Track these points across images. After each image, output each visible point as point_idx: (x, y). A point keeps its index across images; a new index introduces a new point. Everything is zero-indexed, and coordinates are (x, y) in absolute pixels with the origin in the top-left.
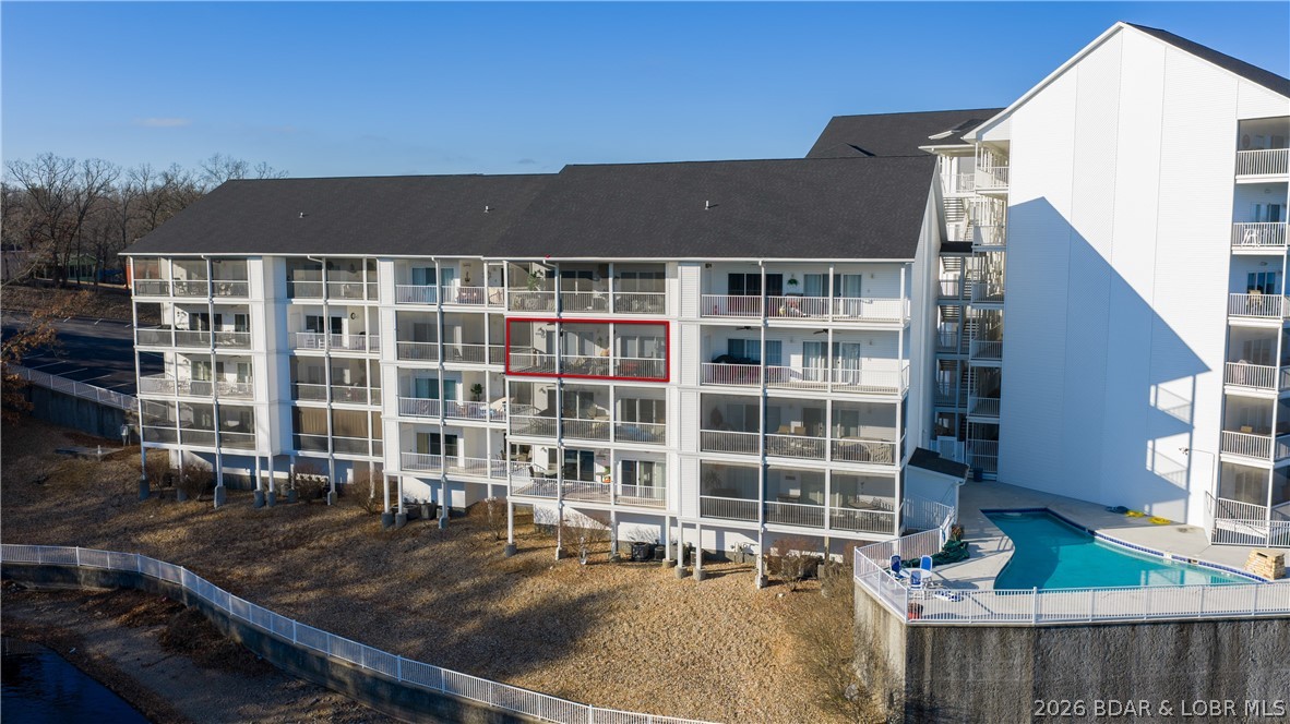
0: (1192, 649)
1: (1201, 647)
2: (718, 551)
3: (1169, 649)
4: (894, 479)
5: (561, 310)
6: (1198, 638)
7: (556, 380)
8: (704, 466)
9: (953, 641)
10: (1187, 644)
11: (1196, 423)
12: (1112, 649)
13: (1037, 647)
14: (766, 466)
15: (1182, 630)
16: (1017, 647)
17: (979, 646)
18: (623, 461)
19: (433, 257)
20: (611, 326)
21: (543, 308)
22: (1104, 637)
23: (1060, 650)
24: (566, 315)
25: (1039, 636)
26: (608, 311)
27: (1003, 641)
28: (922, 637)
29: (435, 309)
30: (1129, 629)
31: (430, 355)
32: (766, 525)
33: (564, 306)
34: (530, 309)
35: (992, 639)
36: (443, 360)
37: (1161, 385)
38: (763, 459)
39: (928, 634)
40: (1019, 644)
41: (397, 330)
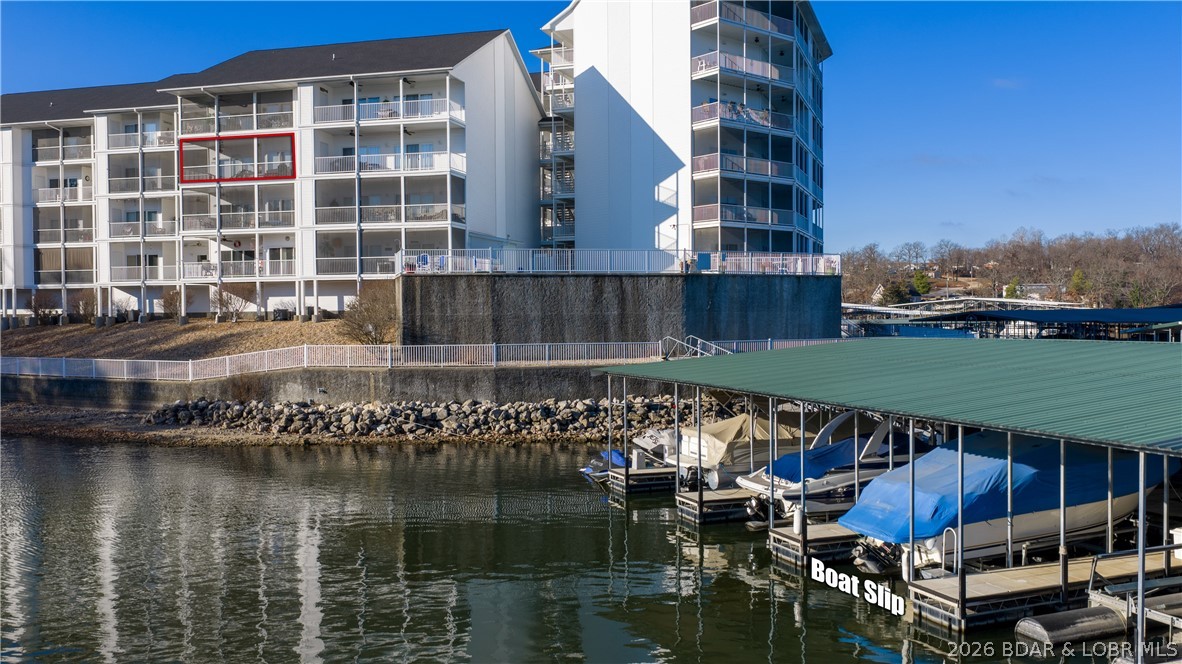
0: (605, 295)
1: (612, 294)
2: (339, 312)
3: (589, 295)
4: (447, 231)
5: (219, 131)
6: (609, 287)
7: (215, 185)
8: (318, 234)
9: (435, 287)
10: (601, 292)
11: (680, 207)
12: (548, 293)
13: (493, 290)
14: (361, 231)
15: (597, 282)
16: (480, 290)
17: (453, 289)
18: (271, 249)
19: (135, 109)
20: (255, 141)
21: (209, 130)
22: (542, 285)
23: (511, 292)
24: (222, 134)
25: (495, 282)
26: (252, 128)
27: (470, 286)
28: (414, 284)
29: (136, 150)
30: (559, 279)
31: (134, 188)
32: (362, 275)
33: (222, 127)
34: (197, 132)
35: (462, 284)
36: (144, 190)
37: (661, 184)
38: (359, 225)
39: (418, 281)
40: (481, 288)
41: (109, 170)
